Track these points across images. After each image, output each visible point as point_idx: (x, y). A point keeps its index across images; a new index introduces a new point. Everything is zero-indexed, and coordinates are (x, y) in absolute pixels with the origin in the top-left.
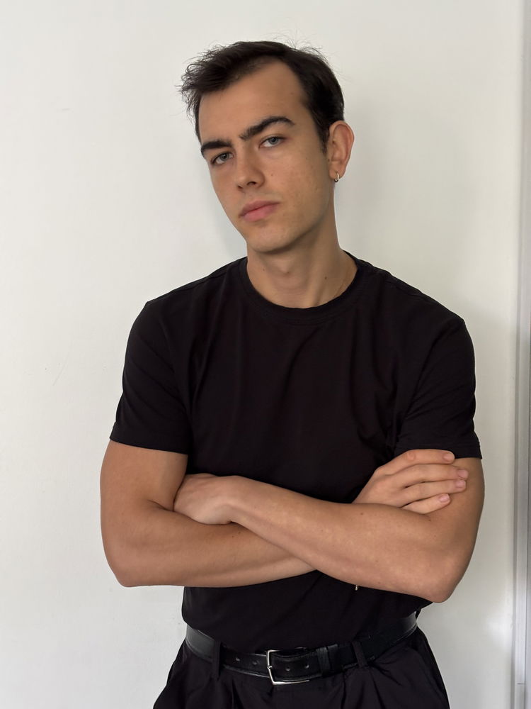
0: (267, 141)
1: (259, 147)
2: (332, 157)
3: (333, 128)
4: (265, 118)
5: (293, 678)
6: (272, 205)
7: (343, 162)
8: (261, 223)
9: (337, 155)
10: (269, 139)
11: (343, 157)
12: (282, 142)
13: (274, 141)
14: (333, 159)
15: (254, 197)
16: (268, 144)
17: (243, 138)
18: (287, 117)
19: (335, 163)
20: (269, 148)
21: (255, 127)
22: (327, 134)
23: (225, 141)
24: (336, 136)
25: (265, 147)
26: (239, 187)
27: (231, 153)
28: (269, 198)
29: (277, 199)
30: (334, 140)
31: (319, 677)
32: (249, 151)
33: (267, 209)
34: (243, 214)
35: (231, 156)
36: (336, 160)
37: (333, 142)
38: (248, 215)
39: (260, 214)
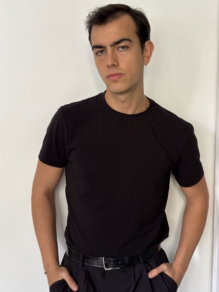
0: (120, 48)
1: (117, 50)
2: (145, 55)
3: (146, 43)
4: (121, 39)
5: (114, 267)
6: (121, 74)
7: (149, 58)
8: (115, 81)
9: (147, 54)
10: (121, 47)
11: (149, 56)
12: (127, 49)
13: (123, 48)
14: (145, 56)
15: (114, 71)
16: (120, 49)
17: (111, 46)
18: (130, 39)
19: (146, 58)
20: (121, 51)
21: (117, 42)
22: (144, 45)
23: (104, 46)
24: (147, 46)
25: (120, 50)
26: (108, 66)
27: (105, 51)
28: (119, 72)
29: (123, 72)
30: (146, 48)
31: (124, 267)
32: (113, 51)
33: (118, 76)
34: (108, 77)
35: (104, 52)
36: (146, 57)
37: (146, 49)
38: (110, 78)
39: (116, 78)
